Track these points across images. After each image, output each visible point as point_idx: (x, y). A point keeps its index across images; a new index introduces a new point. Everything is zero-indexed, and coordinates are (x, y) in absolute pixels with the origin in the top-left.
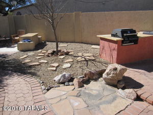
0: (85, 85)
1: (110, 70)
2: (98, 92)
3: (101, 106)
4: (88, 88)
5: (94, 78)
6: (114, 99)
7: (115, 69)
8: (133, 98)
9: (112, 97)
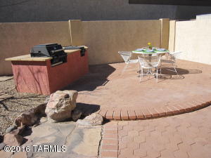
0: (27, 137)
1: (60, 100)
2: (54, 137)
3: (74, 150)
4: (36, 138)
5: (33, 121)
6: (81, 134)
7: (67, 96)
8: (100, 122)
9: (76, 134)
